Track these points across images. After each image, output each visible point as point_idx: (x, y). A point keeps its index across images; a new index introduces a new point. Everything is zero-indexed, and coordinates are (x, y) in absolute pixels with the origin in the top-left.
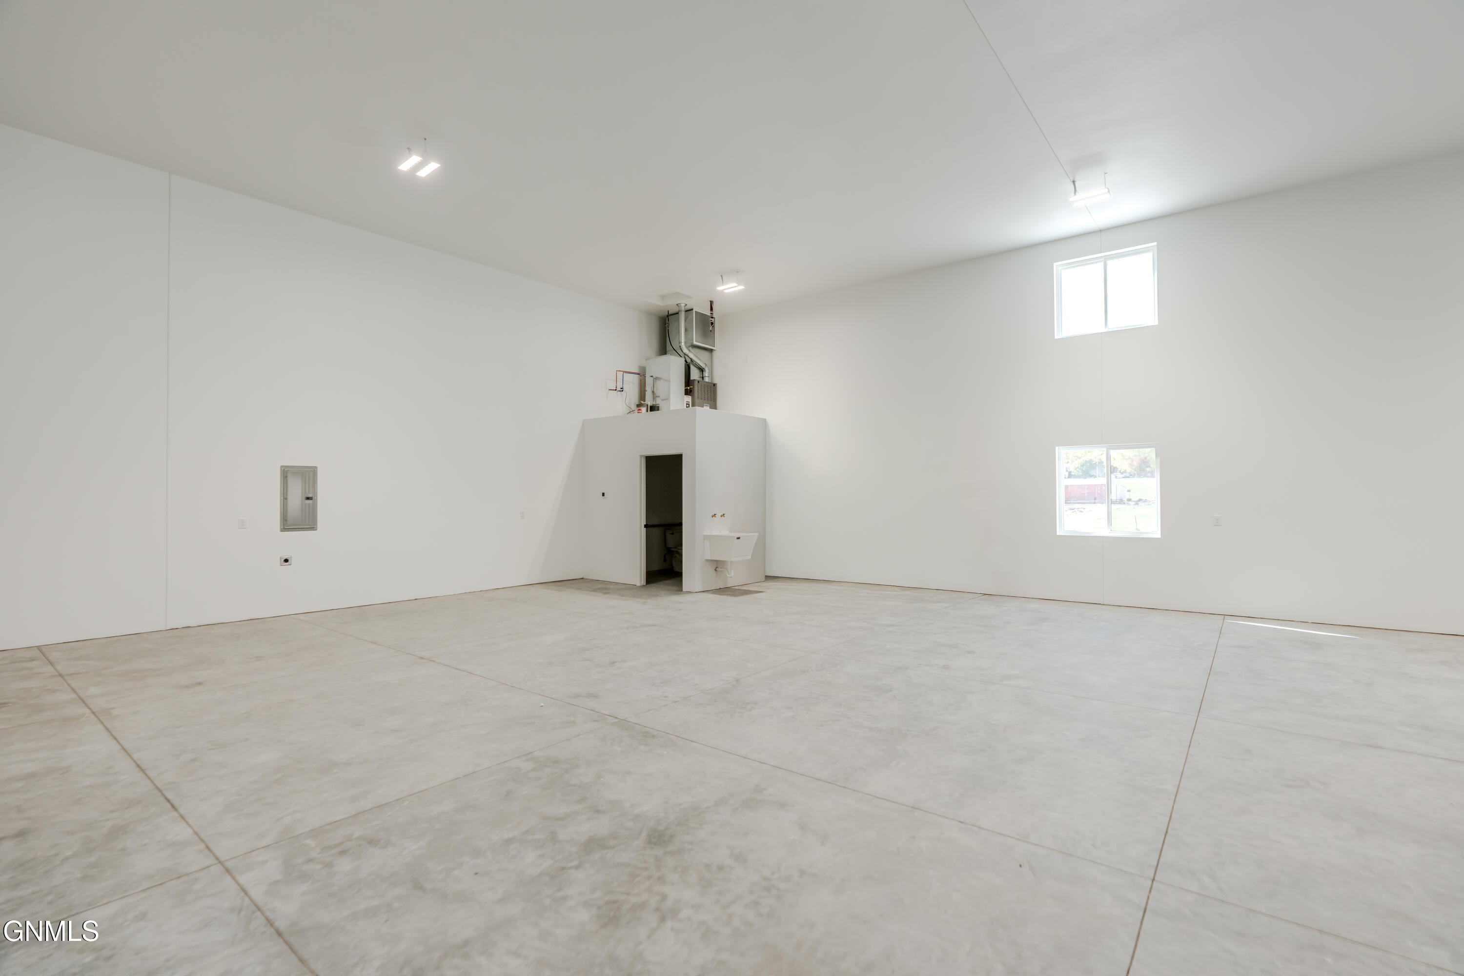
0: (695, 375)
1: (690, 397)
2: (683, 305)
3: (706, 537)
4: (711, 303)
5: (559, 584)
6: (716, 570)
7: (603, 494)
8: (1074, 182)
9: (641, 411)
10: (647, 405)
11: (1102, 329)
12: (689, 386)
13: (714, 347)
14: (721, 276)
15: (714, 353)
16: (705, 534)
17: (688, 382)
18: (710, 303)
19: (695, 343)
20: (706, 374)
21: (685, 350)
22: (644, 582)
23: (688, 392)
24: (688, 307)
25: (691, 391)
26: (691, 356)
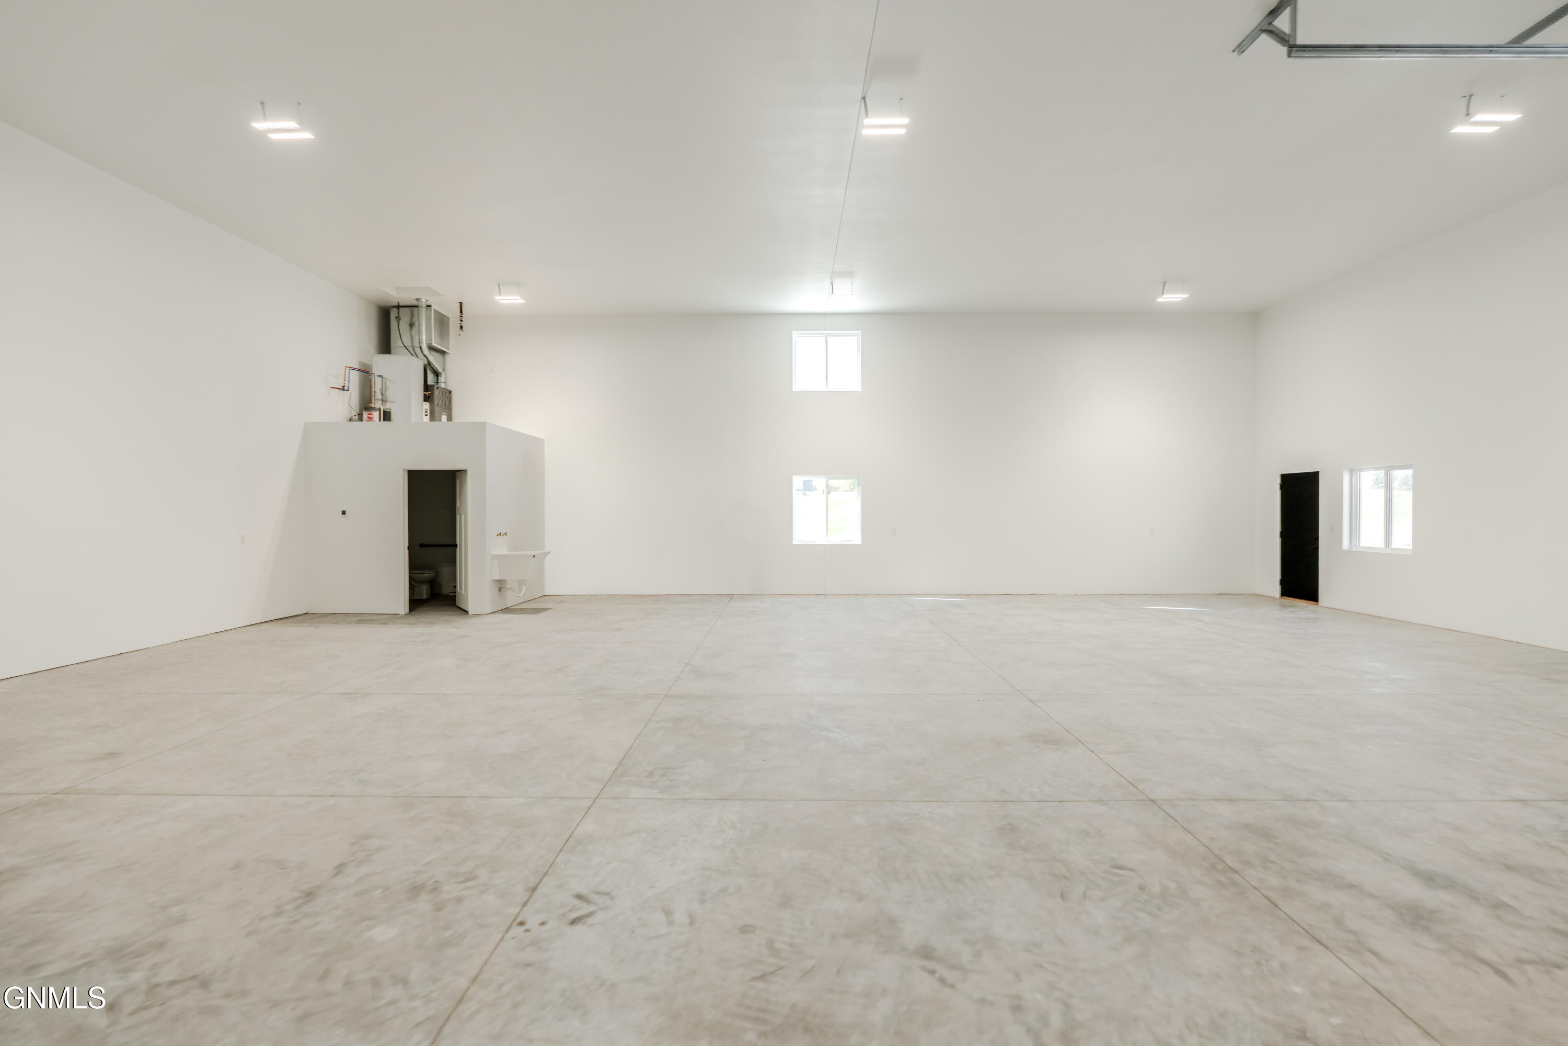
0: (431, 379)
1: (428, 403)
2: (423, 300)
3: (494, 557)
4: (461, 303)
5: (291, 620)
6: (500, 590)
7: (344, 513)
8: (832, 283)
9: (371, 416)
10: (380, 410)
11: (821, 387)
12: (429, 393)
13: (448, 350)
14: (499, 285)
15: (447, 356)
16: (493, 553)
17: (427, 387)
18: (459, 304)
19: (434, 344)
20: (442, 379)
21: (426, 351)
22: (407, 610)
23: (427, 398)
24: (428, 303)
25: (429, 397)
26: (431, 359)
